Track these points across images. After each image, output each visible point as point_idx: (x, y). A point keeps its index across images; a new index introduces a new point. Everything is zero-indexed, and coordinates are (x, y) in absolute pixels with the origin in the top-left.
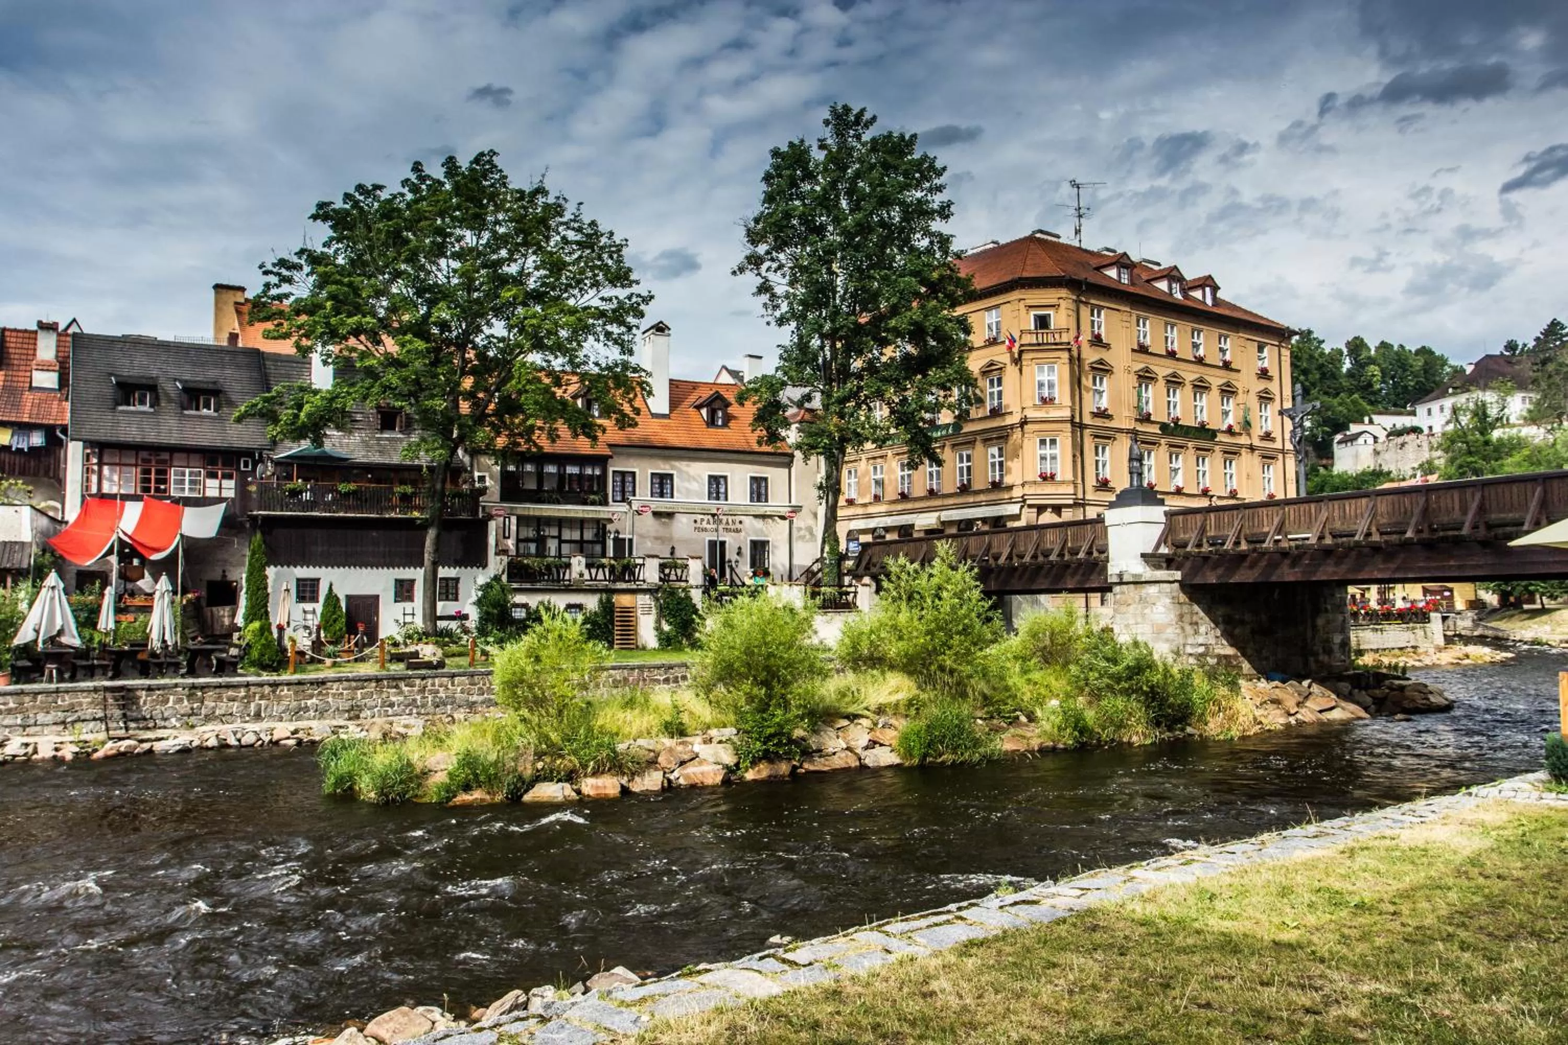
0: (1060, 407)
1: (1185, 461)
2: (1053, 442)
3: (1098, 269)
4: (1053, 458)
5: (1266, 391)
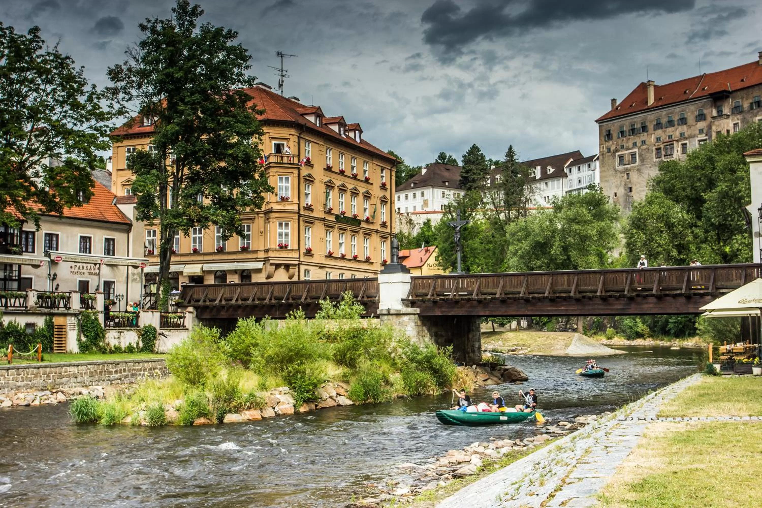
0: (292, 203)
1: (346, 238)
2: (287, 225)
3: (304, 115)
4: (287, 235)
5: (385, 197)
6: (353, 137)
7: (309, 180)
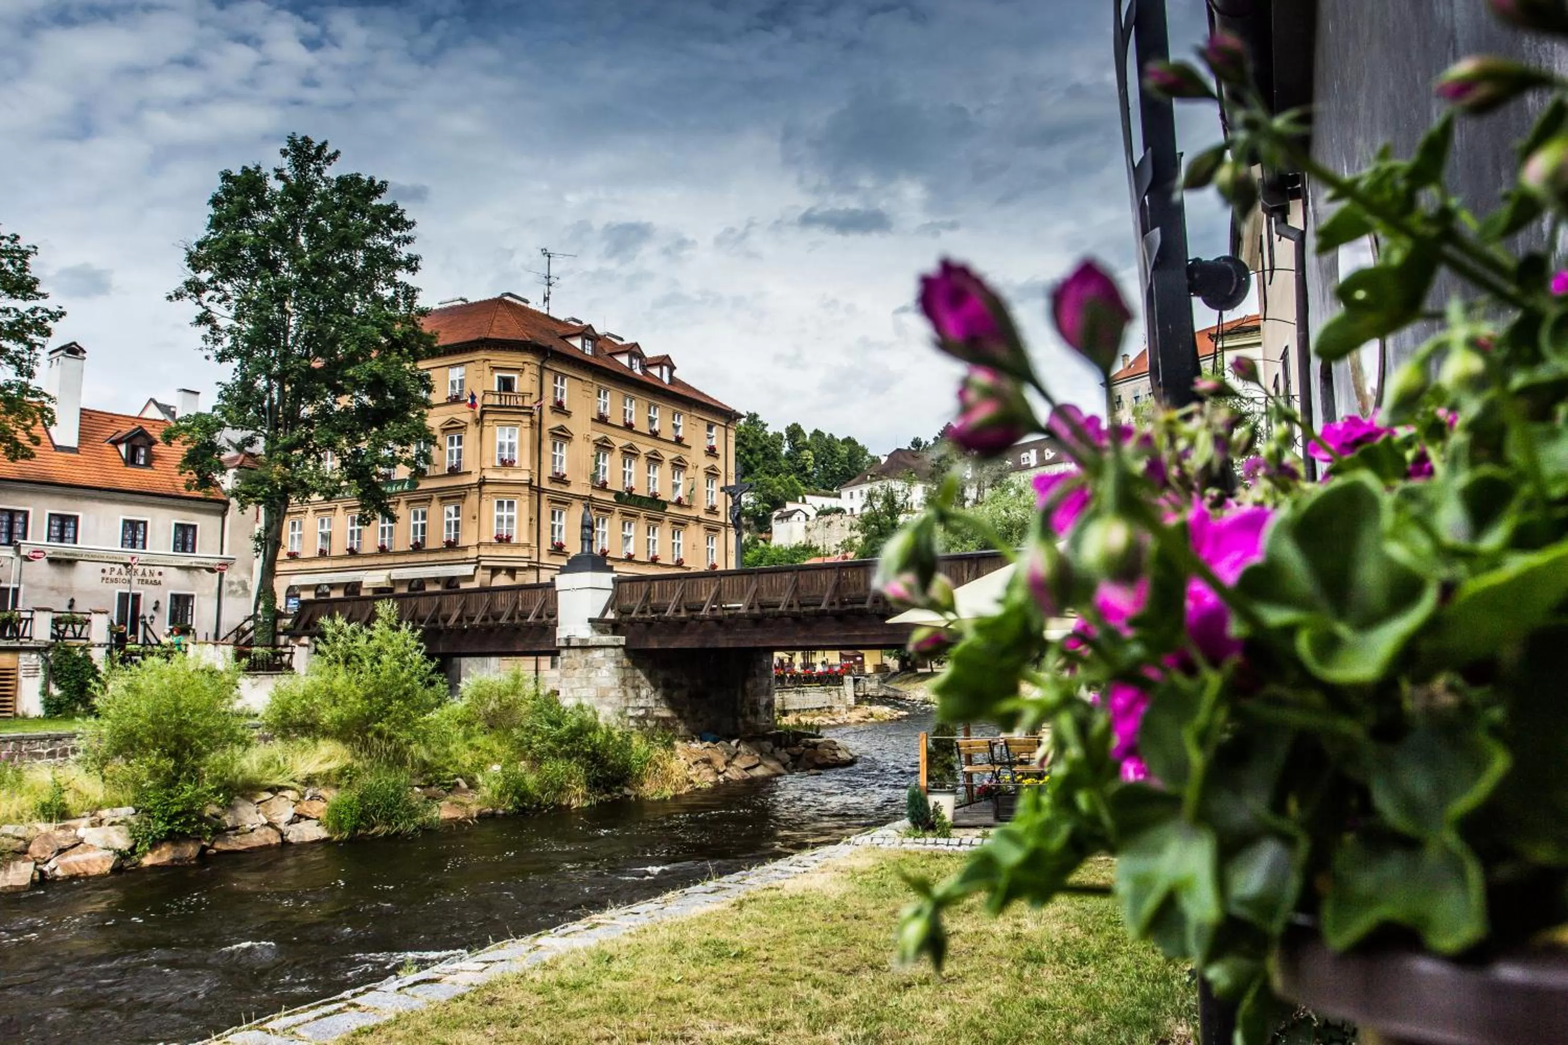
0: (520, 470)
1: (636, 530)
2: (511, 504)
3: (564, 338)
4: (510, 520)
5: (713, 468)
6: (658, 375)
7: (562, 436)
